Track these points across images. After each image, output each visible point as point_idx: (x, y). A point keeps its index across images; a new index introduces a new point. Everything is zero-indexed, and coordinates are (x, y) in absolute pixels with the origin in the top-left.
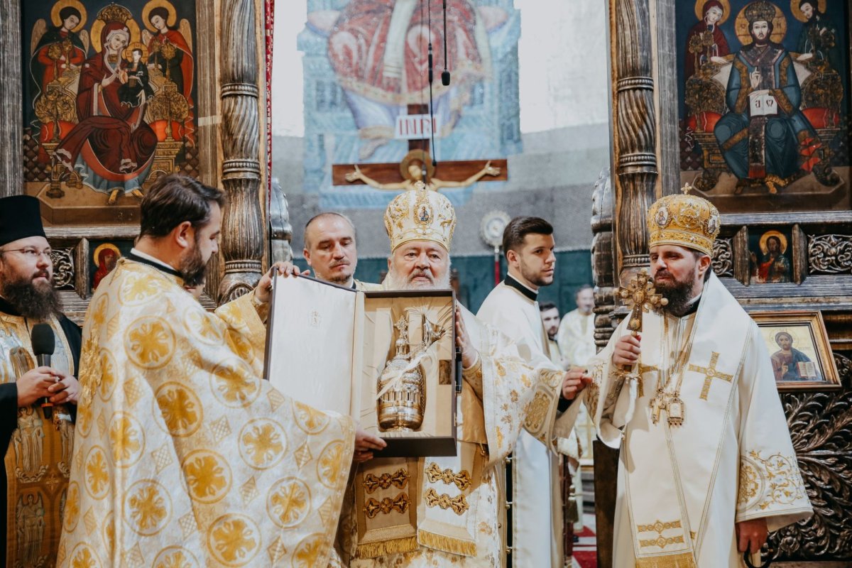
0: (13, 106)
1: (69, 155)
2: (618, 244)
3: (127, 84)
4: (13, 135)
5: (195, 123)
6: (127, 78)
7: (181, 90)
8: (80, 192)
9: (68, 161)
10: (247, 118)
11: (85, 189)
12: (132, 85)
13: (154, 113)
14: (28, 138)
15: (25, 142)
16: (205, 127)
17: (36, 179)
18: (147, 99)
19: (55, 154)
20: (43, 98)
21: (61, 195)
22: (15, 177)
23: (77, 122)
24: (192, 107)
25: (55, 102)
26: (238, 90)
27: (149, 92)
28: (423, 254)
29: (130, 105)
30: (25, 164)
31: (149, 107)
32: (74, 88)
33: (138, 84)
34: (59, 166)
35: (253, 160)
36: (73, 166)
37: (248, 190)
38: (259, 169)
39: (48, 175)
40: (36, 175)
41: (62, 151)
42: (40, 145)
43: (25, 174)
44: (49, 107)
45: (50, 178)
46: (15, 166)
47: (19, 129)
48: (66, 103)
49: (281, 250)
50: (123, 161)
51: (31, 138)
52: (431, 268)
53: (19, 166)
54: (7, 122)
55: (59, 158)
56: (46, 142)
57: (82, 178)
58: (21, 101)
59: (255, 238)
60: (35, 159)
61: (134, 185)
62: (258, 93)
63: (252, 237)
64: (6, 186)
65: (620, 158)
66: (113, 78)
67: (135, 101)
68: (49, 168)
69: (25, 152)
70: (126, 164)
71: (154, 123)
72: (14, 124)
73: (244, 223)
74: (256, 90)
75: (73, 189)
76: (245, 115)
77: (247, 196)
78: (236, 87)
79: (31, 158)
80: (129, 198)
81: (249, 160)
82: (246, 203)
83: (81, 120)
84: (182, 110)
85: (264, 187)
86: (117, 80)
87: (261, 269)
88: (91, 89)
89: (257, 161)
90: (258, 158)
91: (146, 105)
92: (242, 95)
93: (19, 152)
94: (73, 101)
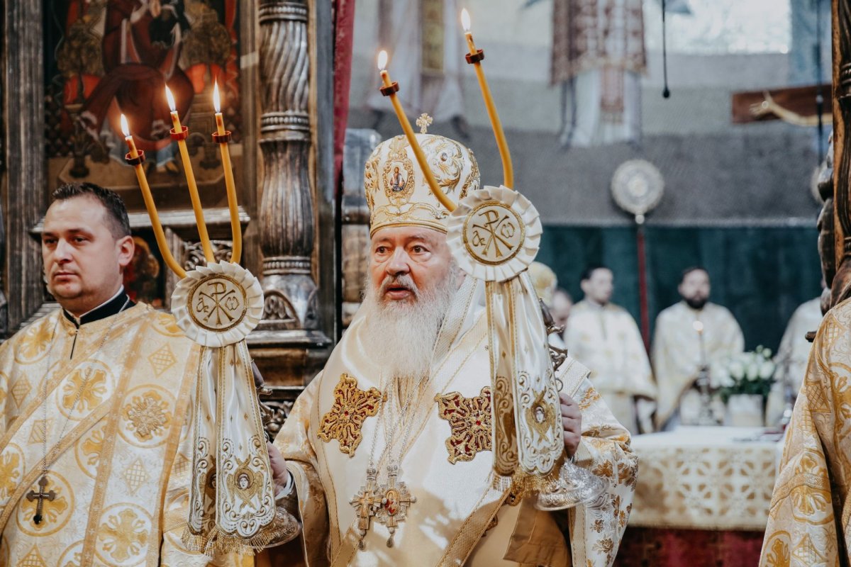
0: (30, 60)
1: (94, 119)
2: (836, 218)
3: (160, 17)
4: (29, 97)
5: (238, 63)
6: (159, 8)
7: (222, 20)
8: (106, 168)
9: (93, 127)
10: (285, 52)
11: (112, 165)
12: (165, 18)
13: (191, 56)
14: (50, 99)
15: (47, 105)
16: (246, 70)
17: (59, 154)
18: (182, 36)
19: (78, 118)
20: (66, 45)
21: (86, 173)
22: (32, 152)
23: (103, 74)
24: (235, 41)
25: (79, 50)
26: (273, 13)
27: (185, 26)
28: (399, 250)
29: (164, 46)
30: (47, 134)
31: (185, 48)
32: (100, 29)
33: (172, 16)
34: (83, 135)
35: (297, 112)
36: (99, 133)
37: (287, 156)
38: (308, 125)
39: (71, 148)
40: (59, 148)
41: (87, 115)
42: (63, 108)
43: (47, 148)
44: (73, 56)
45: (74, 152)
46: (32, 138)
47: (38, 88)
48: (91, 49)
49: (356, 240)
50: (155, 124)
51: (53, 100)
52: (410, 272)
53: (39, 137)
54: (22, 81)
55: (83, 124)
56: (69, 104)
57: (108, 149)
58: (41, 51)
59: (295, 225)
60: (58, 127)
61: (167, 156)
62: (307, 15)
63: (290, 224)
64: (20, 165)
65: (842, 70)
66: (143, 10)
67: (169, 39)
68: (73, 138)
69: (47, 119)
70: (158, 127)
71: (190, 68)
72: (31, 83)
73: (279, 205)
74: (304, 11)
75: (99, 165)
76: (282, 49)
77: (285, 165)
78: (270, 10)
79: (53, 126)
80: (161, 174)
81: (289, 112)
82: (284, 174)
83: (107, 72)
84: (224, 46)
85: (315, 151)
86: (148, 13)
87: (309, 268)
88: (118, 29)
89: (304, 113)
90: (307, 109)
91: (181, 45)
92: (279, 20)
93: (39, 118)
94: (99, 45)
